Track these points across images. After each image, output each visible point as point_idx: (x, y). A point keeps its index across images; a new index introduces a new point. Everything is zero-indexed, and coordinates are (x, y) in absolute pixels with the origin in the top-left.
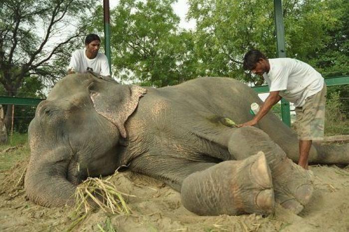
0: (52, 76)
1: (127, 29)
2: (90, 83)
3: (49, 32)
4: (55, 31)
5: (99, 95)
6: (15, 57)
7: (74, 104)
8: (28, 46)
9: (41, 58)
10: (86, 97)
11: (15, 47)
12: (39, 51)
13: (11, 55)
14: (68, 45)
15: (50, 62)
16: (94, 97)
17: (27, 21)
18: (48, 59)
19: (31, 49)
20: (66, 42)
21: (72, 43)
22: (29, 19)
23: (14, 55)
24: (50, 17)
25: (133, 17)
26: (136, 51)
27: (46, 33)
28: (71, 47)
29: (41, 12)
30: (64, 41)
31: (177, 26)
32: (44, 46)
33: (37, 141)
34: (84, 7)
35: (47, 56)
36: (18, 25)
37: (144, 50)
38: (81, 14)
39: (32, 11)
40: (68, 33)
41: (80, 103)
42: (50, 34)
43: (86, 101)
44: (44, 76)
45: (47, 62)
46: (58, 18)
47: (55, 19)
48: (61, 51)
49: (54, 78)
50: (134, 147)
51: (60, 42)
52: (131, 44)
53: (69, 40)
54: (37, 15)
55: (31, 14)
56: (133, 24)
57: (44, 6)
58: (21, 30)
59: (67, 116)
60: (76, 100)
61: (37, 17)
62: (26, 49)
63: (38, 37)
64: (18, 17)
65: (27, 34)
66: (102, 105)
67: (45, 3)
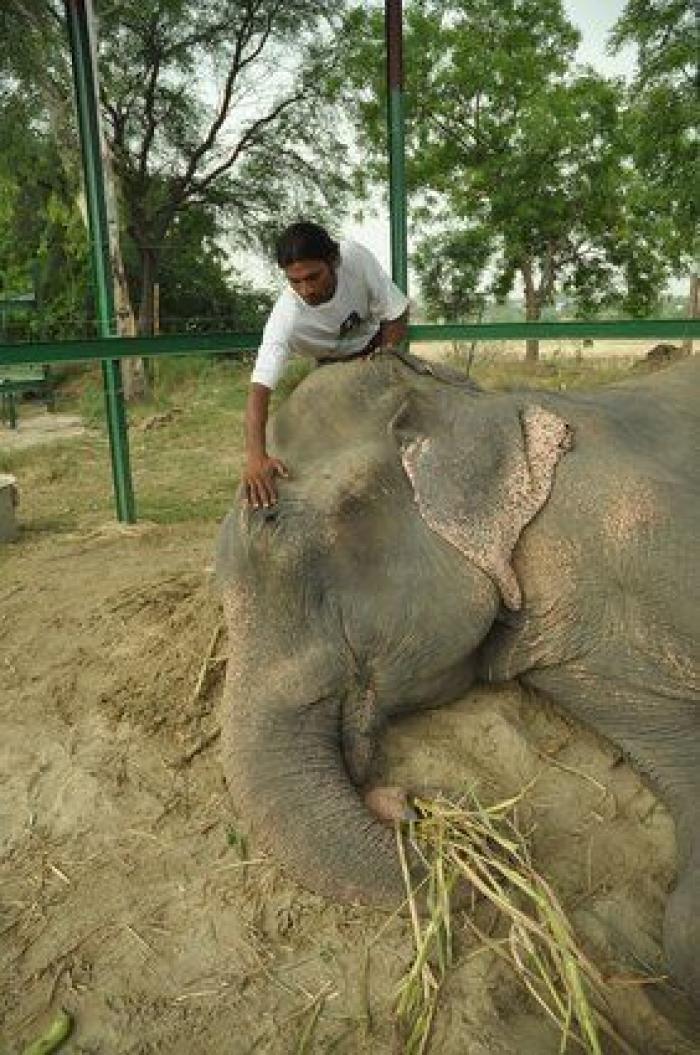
0: (240, 205)
1: (433, 76)
2: (397, 407)
3: (229, 93)
4: (243, 89)
5: (425, 446)
6: (154, 162)
7: (352, 492)
8: (179, 130)
9: (211, 164)
10: (388, 464)
11: (151, 134)
12: (209, 145)
13: (143, 156)
14: (276, 123)
15: (234, 172)
16: (411, 458)
17: (175, 62)
18: (229, 165)
19: (187, 138)
20: (273, 117)
21: (285, 116)
22: (180, 59)
23: (150, 154)
24: (231, 47)
25: (448, 39)
26: (452, 137)
27: (223, 95)
28: (283, 126)
29: (208, 36)
30: (266, 115)
31: (571, 58)
32: (220, 131)
33: (245, 610)
34: (315, 11)
35: (227, 158)
36: (154, 76)
37: (477, 134)
38: (307, 36)
39: (186, 35)
40: (276, 91)
41: (370, 488)
42: (234, 98)
43: (388, 476)
44: (221, 205)
45: (227, 171)
46: (252, 52)
47: (244, 56)
48: (259, 140)
49: (244, 210)
50: (541, 638)
51: (258, 117)
52: (441, 119)
53: (279, 110)
54: (199, 47)
55: (185, 44)
56: (447, 60)
57: (214, 19)
58: (162, 90)
59: (331, 534)
60: (358, 477)
61: (197, 52)
62: (178, 137)
63: (202, 105)
64: (154, 54)
65: (177, 99)
66: (442, 496)
67: (216, 8)
